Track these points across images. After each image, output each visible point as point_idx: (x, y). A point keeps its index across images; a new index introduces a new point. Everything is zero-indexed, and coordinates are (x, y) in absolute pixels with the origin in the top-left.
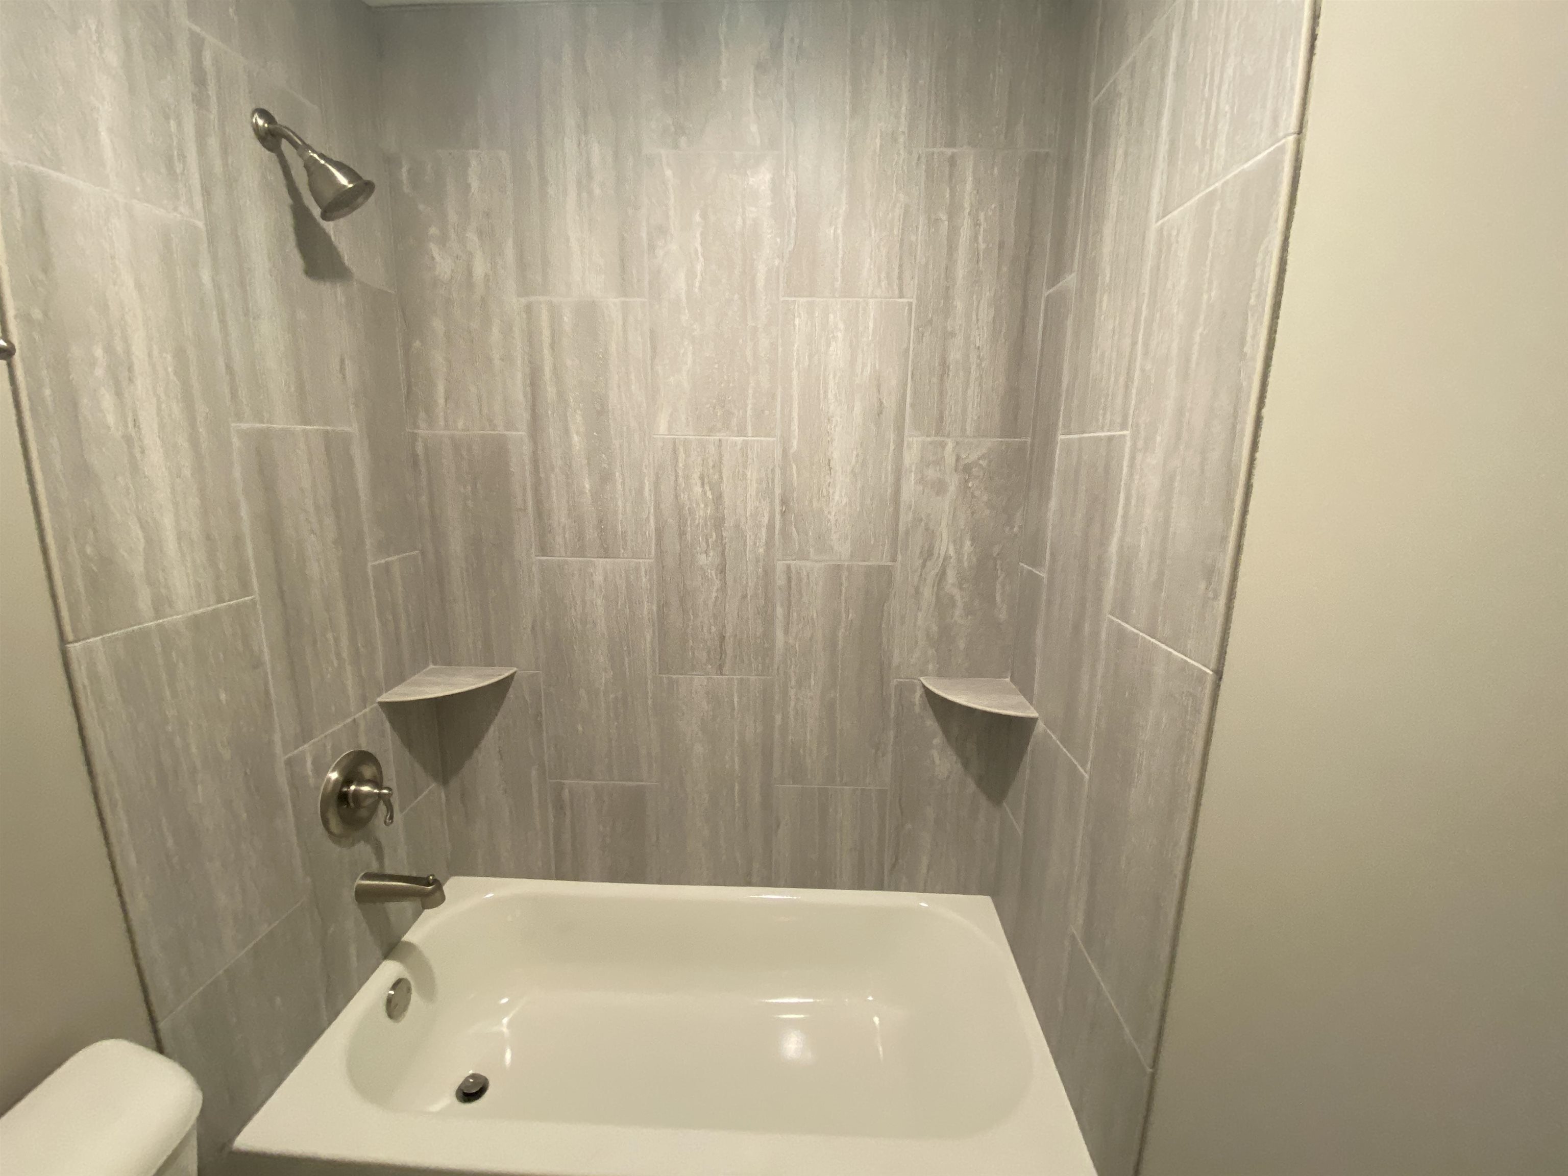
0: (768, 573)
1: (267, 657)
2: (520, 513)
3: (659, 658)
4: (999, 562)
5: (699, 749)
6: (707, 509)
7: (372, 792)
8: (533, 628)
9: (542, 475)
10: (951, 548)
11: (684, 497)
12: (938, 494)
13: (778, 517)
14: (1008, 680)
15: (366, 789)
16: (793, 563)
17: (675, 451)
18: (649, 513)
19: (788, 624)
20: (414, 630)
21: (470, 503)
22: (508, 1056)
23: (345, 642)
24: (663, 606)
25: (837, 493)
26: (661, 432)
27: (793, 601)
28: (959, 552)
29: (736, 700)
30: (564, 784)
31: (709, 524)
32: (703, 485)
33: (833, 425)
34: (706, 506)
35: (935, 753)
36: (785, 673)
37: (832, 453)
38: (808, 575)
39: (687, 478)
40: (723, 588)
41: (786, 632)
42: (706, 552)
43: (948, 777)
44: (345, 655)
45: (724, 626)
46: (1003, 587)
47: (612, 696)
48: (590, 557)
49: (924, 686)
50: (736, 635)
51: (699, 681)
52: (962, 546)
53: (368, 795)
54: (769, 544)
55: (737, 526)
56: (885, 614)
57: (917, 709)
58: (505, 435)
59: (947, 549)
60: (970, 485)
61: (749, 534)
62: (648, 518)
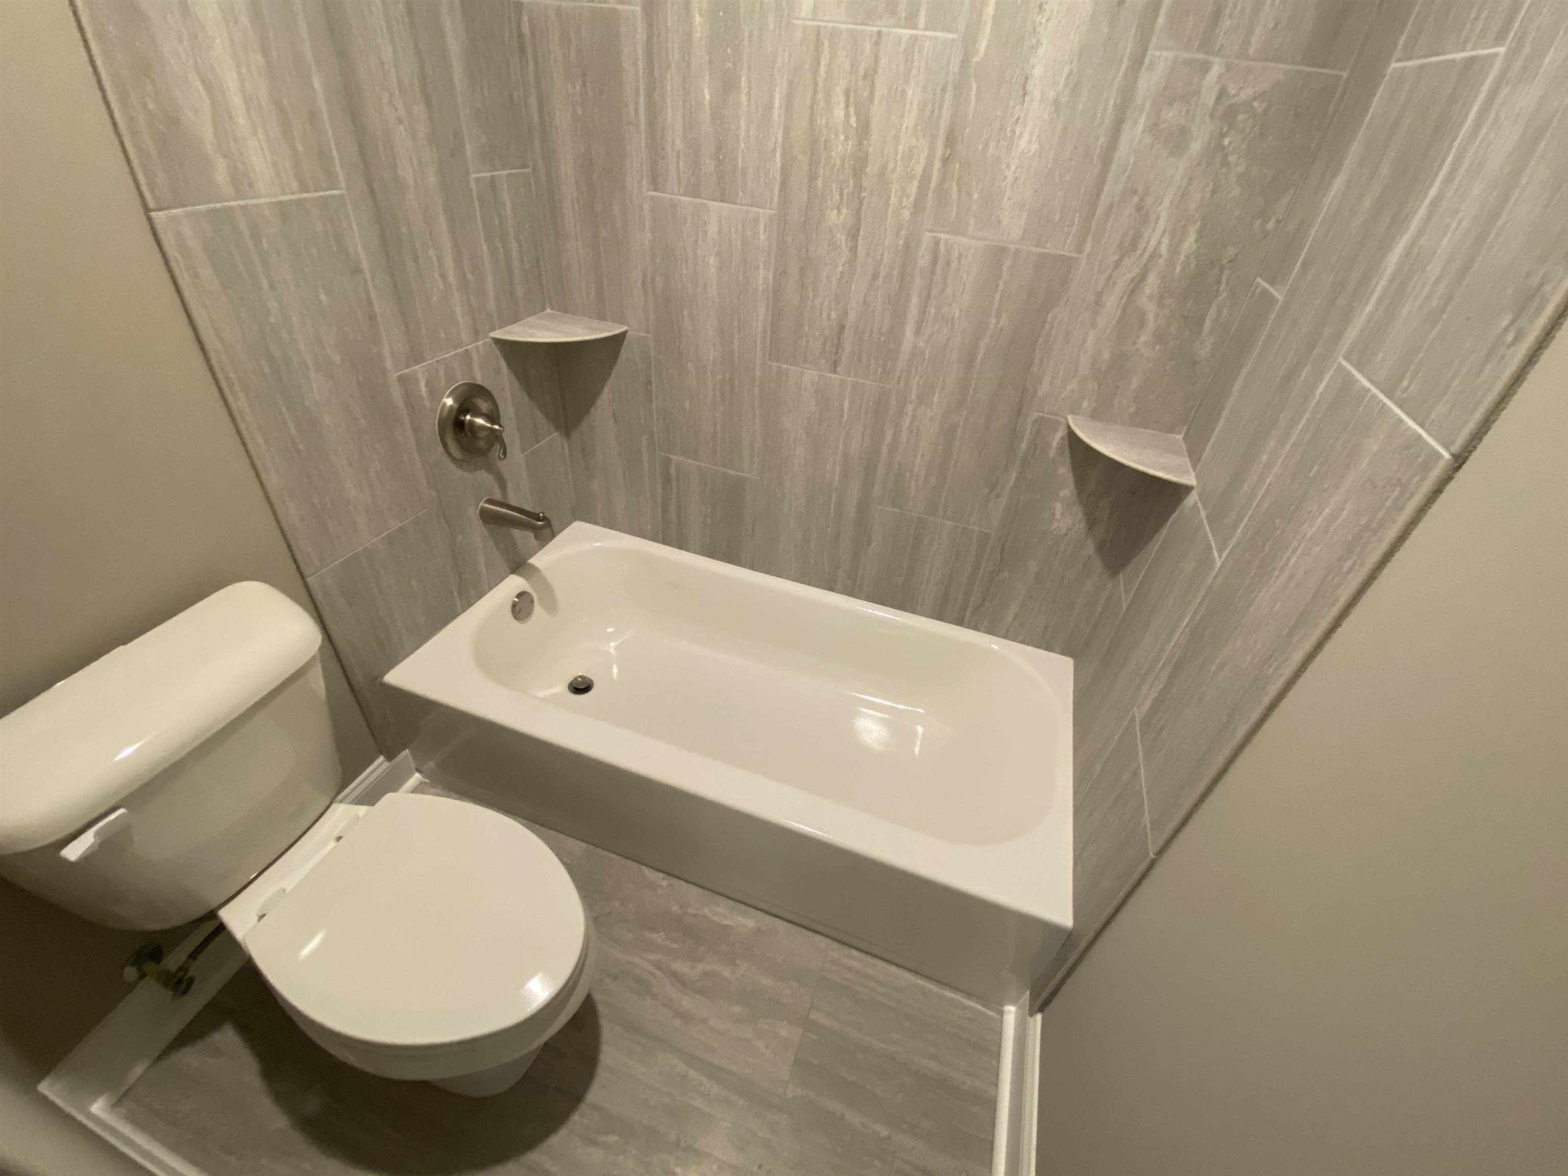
0: (908, 249)
1: (365, 266)
2: (630, 127)
3: (771, 343)
4: (1226, 273)
5: (800, 451)
6: (848, 145)
7: (485, 425)
8: (644, 282)
9: (657, 75)
10: (1166, 241)
11: (821, 121)
12: (1172, 153)
13: (937, 165)
14: (1180, 437)
15: (480, 421)
16: (943, 236)
17: (818, 45)
18: (776, 143)
19: (922, 321)
20: (528, 266)
21: (579, 110)
22: (615, 671)
23: (449, 263)
24: (781, 273)
25: (1026, 138)
26: (803, 15)
27: (934, 292)
28: (1174, 250)
29: (846, 405)
30: (671, 459)
31: (847, 166)
32: (847, 106)
33: (1046, 18)
34: (847, 139)
35: (1058, 507)
36: (906, 383)
37: (1033, 67)
38: (960, 255)
39: (828, 94)
40: (852, 261)
41: (918, 332)
42: (839, 209)
43: (1066, 534)
44: (451, 277)
45: (846, 313)
46: (1219, 312)
47: (719, 377)
48: (705, 199)
49: (1069, 427)
50: (858, 327)
51: (810, 376)
52: (1181, 241)
53: (482, 427)
54: (918, 206)
55: (882, 174)
56: (1047, 326)
57: (1052, 453)
58: (615, 10)
59: (1159, 243)
60: (1226, 142)
61: (895, 187)
62: (774, 150)
